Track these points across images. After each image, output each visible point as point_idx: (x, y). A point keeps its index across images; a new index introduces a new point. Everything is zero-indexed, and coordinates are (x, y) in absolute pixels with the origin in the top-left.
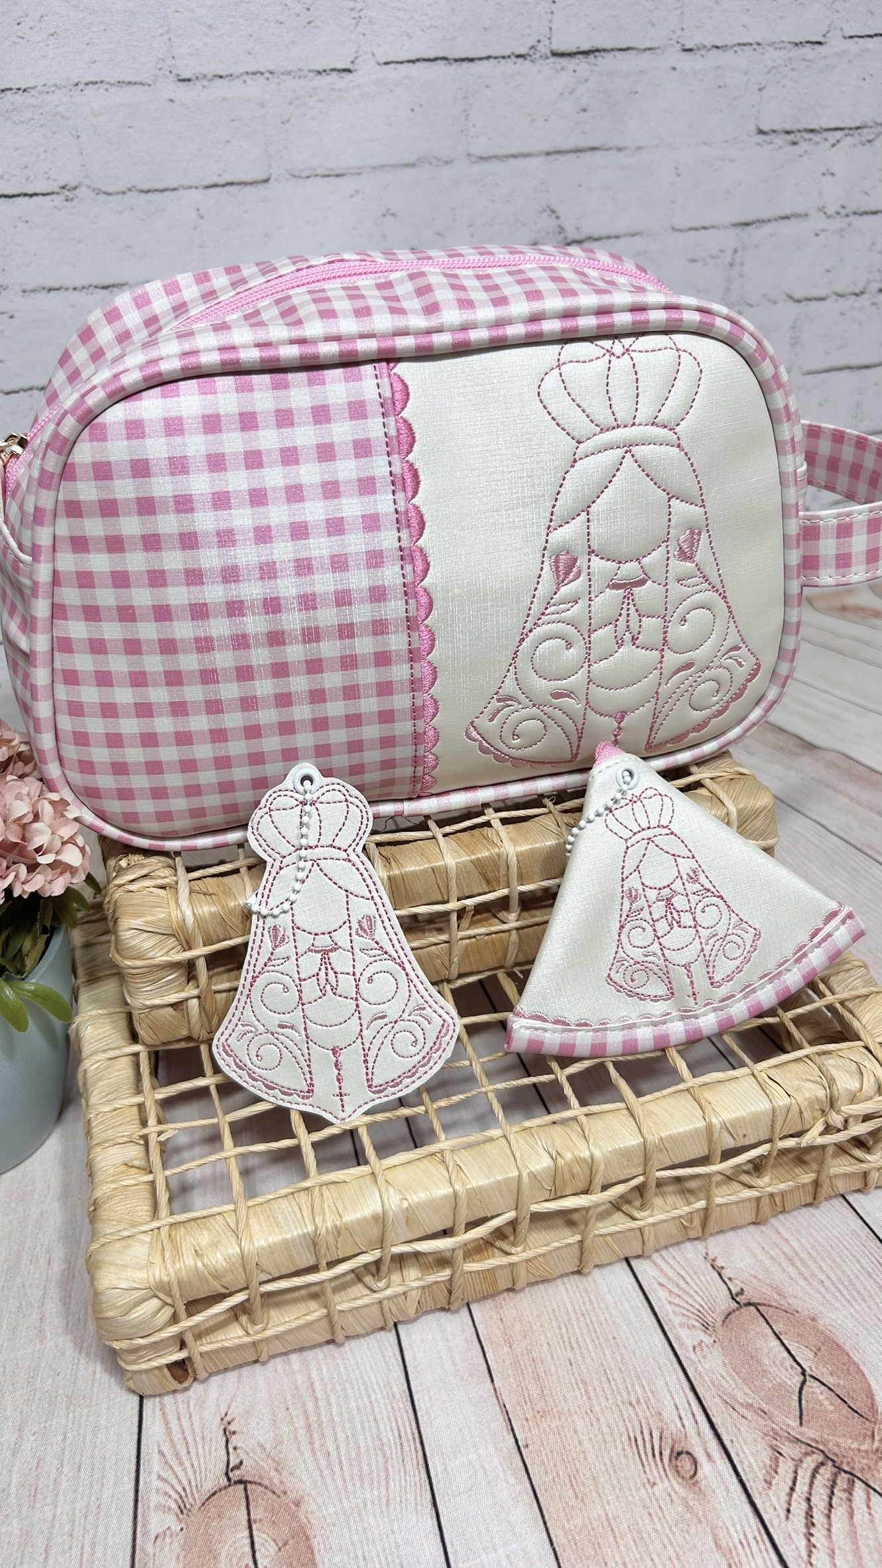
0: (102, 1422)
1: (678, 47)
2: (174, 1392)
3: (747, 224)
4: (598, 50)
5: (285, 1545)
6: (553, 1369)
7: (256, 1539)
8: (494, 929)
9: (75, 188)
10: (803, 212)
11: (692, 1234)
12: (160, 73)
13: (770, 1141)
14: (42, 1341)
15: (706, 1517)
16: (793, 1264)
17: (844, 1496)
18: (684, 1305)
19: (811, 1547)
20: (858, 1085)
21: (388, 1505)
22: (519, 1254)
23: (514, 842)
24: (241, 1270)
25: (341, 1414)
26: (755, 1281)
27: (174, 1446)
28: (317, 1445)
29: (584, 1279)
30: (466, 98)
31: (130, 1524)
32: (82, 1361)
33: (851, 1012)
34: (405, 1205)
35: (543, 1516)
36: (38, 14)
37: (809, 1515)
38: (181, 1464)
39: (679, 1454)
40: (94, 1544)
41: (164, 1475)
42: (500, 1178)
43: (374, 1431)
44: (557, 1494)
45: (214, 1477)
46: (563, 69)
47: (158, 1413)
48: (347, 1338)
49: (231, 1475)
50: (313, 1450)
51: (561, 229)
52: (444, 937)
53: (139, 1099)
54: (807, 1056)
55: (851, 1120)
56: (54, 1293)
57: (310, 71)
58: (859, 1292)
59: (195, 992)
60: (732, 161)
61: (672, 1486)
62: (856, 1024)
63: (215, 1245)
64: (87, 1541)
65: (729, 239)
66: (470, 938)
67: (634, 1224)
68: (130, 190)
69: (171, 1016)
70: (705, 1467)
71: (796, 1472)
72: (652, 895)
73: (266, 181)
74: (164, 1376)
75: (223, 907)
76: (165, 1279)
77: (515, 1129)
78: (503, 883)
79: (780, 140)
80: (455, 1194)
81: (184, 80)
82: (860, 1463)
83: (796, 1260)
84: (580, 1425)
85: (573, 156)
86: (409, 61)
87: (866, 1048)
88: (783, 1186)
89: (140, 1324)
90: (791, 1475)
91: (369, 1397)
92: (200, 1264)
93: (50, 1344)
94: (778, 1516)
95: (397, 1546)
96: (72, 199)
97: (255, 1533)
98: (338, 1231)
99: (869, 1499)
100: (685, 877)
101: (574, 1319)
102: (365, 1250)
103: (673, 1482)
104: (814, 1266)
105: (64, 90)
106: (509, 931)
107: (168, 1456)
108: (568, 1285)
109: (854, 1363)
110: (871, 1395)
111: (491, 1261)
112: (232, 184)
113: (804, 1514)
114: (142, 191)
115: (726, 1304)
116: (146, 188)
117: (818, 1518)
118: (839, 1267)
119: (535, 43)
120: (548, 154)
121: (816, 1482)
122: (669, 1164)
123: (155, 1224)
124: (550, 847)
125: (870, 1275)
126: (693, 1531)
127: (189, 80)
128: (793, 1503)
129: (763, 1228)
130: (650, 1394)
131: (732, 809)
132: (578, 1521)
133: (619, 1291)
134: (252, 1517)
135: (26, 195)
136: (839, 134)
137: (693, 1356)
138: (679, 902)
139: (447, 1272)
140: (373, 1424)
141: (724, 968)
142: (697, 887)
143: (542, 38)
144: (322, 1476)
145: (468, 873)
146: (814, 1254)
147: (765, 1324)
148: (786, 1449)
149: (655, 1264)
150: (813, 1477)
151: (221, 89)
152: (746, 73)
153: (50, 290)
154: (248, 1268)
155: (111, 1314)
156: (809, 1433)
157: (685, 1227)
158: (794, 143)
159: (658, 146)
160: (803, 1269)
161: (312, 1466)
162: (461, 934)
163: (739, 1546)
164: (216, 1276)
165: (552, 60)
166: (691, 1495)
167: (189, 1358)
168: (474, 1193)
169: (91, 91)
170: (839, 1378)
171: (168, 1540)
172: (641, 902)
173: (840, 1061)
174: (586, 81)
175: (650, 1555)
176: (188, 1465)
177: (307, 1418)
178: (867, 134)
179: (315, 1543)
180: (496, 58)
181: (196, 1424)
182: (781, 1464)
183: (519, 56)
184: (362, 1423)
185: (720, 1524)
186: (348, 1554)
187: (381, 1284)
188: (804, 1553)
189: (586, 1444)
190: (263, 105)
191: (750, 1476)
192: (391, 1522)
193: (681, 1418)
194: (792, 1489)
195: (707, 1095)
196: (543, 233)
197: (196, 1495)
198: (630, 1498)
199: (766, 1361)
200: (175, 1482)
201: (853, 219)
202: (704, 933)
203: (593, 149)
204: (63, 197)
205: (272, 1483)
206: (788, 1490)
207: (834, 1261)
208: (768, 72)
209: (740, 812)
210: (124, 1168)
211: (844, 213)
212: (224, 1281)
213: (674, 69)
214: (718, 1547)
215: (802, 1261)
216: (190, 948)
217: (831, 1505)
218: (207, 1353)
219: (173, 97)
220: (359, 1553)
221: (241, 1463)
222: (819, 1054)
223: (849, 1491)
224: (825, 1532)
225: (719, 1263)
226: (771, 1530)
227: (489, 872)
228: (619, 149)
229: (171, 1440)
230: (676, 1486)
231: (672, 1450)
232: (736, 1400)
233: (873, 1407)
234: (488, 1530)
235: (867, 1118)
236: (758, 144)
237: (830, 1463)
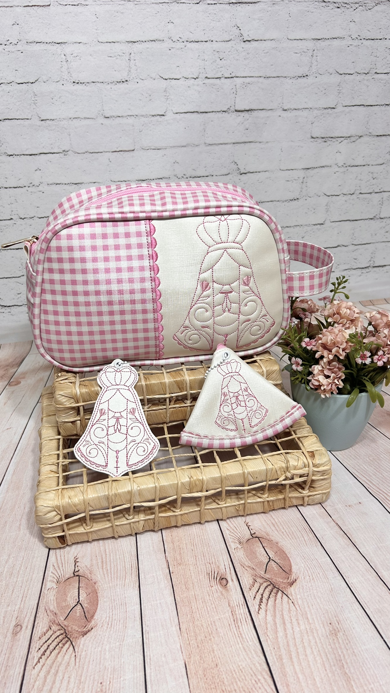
0: (36, 556)
1: (281, 109)
2: (60, 548)
3: (308, 169)
4: (252, 110)
5: (89, 594)
6: (186, 551)
7: (80, 592)
8: (182, 405)
9: (68, 151)
10: (330, 165)
11: (241, 513)
12: (98, 115)
13: (266, 481)
14: (19, 531)
15: (227, 598)
16: (274, 526)
17: (274, 595)
18: (234, 536)
19: (260, 608)
20: (297, 464)
21: (124, 586)
22: (178, 512)
23: (189, 376)
24: (83, 505)
25: (114, 559)
26: (260, 530)
27: (58, 564)
28: (104, 567)
29: (202, 526)
30: (204, 125)
31: (41, 585)
32: (32, 538)
33: (301, 442)
34: (139, 488)
35: (174, 593)
36: (59, 97)
37: (261, 599)
38: (59, 569)
39: (223, 579)
40: (28, 590)
41: (53, 572)
42: (171, 483)
43: (123, 565)
44: (180, 587)
45: (69, 572)
46: (239, 116)
47: (54, 554)
48: (119, 537)
49: (75, 573)
50: (103, 568)
51: (239, 169)
52: (165, 407)
53: (58, 452)
54: (281, 453)
55: (295, 476)
56: (25, 517)
57: (150, 115)
58: (294, 536)
59: (79, 418)
60: (302, 147)
61: (218, 587)
62: (301, 445)
63: (76, 496)
64: (26, 589)
65: (302, 174)
66: (174, 408)
67: (218, 506)
68: (86, 152)
69: (71, 426)
70: (230, 583)
71: (260, 587)
72: (232, 395)
73: (133, 150)
74: (57, 541)
75: (90, 390)
76: (58, 504)
77: (179, 469)
78: (185, 390)
79: (320, 140)
80: (156, 487)
81: (107, 118)
82: (282, 586)
83: (275, 525)
84: (191, 568)
85: (242, 145)
86: (184, 113)
87: (303, 452)
88: (272, 499)
89: (49, 519)
90: (258, 587)
91: (124, 555)
92: (70, 501)
93: (22, 532)
94: (251, 599)
95: (125, 597)
96: (66, 155)
97: (80, 590)
98: (116, 495)
99: (282, 596)
100: (243, 390)
101: (196, 537)
102: (125, 503)
103: (219, 586)
104: (281, 527)
105: (66, 120)
106: (187, 407)
107: (56, 567)
108: (196, 527)
109: (288, 557)
110: (291, 566)
111: (168, 514)
112: (121, 151)
113: (259, 599)
114: (90, 153)
115: (248, 536)
116: (92, 152)
117: (264, 600)
118: (290, 528)
119: (229, 107)
120: (234, 143)
121: (266, 590)
122: (230, 485)
123: (58, 488)
124: (201, 378)
125: (300, 532)
126: (222, 601)
127: (108, 118)
128: (257, 596)
129: (267, 515)
130: (217, 561)
131: (265, 370)
132: (185, 595)
133: (213, 530)
134: (80, 586)
135: (51, 153)
136: (342, 139)
137: (234, 551)
138: (240, 398)
139: (153, 516)
140: (123, 563)
141: (255, 421)
142: (247, 393)
143: (232, 106)
144: (104, 576)
145: (173, 385)
146: (282, 524)
147: (260, 543)
148: (259, 580)
149: (227, 523)
150: (265, 588)
151: (118, 120)
152: (307, 118)
153: (57, 184)
154: (86, 504)
155: (40, 514)
156: (267, 576)
157: (238, 510)
158: (325, 142)
159: (274, 141)
160: (277, 528)
161: (101, 573)
162: (170, 406)
163: (236, 606)
164: (75, 506)
165: (235, 113)
166: (224, 591)
167: (65, 535)
168: (162, 488)
169: (75, 121)
170: (281, 561)
171: (52, 590)
172: (228, 397)
173: (293, 456)
174: (248, 120)
175: (207, 606)
176: (62, 570)
177: (102, 559)
178: (353, 139)
179: (99, 595)
180: (215, 112)
181: (66, 559)
182: (255, 584)
183: (223, 111)
184: (120, 562)
185: (231, 599)
186: (109, 598)
187: (131, 517)
188: (257, 610)
189: (193, 574)
190: (133, 126)
191: (244, 587)
192: (124, 591)
193: (225, 569)
194: (258, 591)
195: (245, 463)
196: (232, 170)
197: (63, 579)
198: (204, 590)
199: (258, 554)
200: (57, 574)
201: (348, 168)
202: (248, 409)
203: (250, 142)
204: (63, 154)
205: (88, 577)
206: (256, 591)
207: (289, 527)
208: (315, 118)
209: (267, 371)
210: (50, 472)
211: (344, 165)
212: (78, 507)
213: (280, 116)
214: (229, 606)
215: (278, 526)
216: (78, 403)
217: (269, 597)
218: (71, 534)
219: (103, 123)
220: (113, 598)
221: (79, 570)
222: (286, 453)
223: (277, 593)
224: (266, 605)
225: (249, 524)
226: (248, 602)
227: (180, 385)
228: (260, 142)
229: (57, 562)
230: (219, 588)
231: (220, 578)
232: (245, 564)
233: (291, 570)
234: (155, 595)
235: (301, 476)
236: (311, 142)
237: (272, 585)
